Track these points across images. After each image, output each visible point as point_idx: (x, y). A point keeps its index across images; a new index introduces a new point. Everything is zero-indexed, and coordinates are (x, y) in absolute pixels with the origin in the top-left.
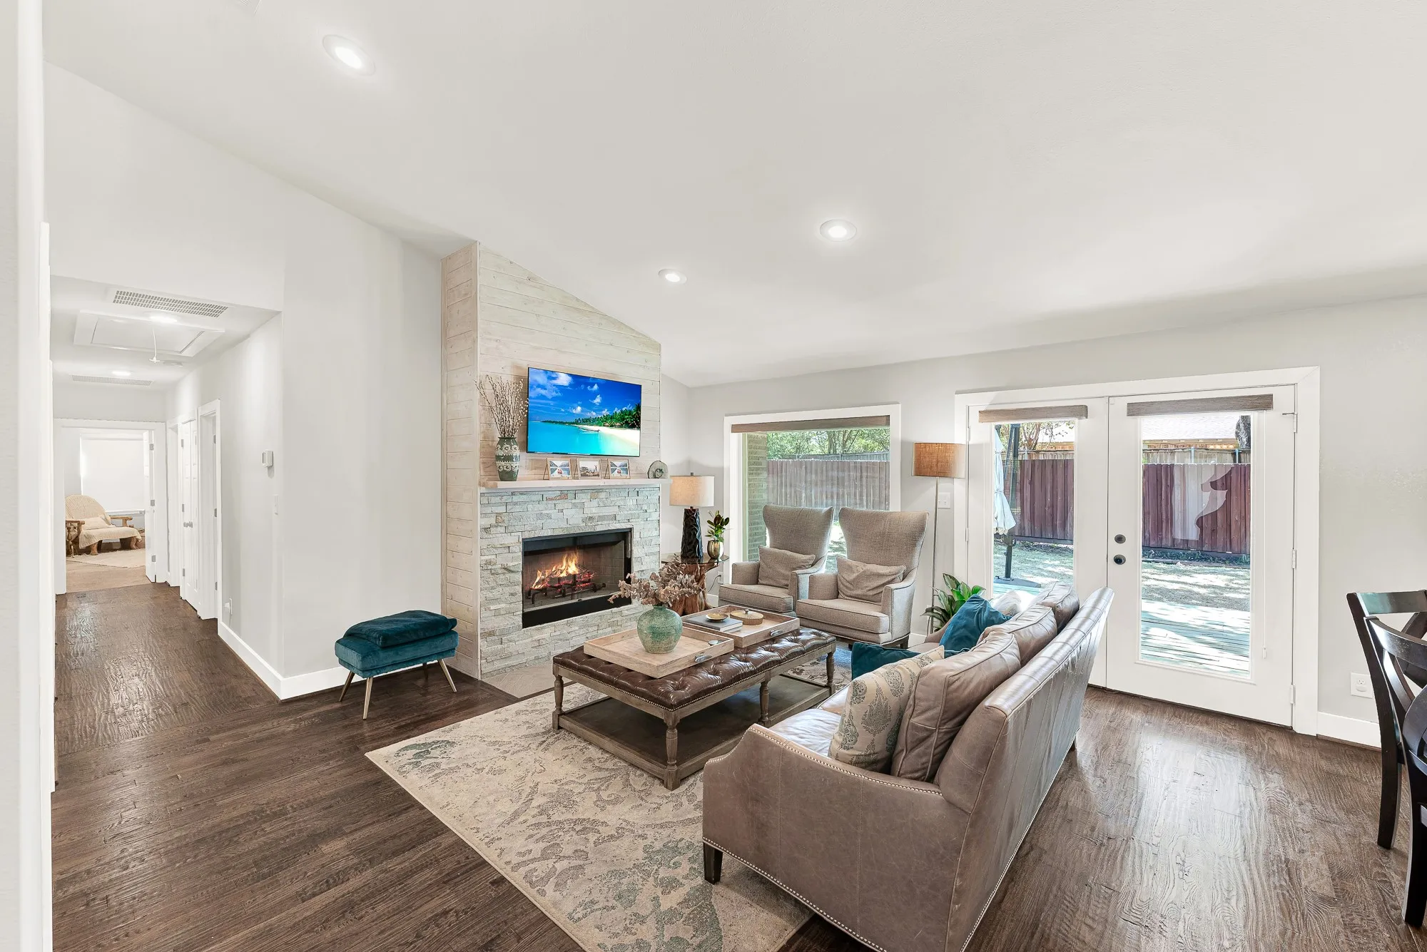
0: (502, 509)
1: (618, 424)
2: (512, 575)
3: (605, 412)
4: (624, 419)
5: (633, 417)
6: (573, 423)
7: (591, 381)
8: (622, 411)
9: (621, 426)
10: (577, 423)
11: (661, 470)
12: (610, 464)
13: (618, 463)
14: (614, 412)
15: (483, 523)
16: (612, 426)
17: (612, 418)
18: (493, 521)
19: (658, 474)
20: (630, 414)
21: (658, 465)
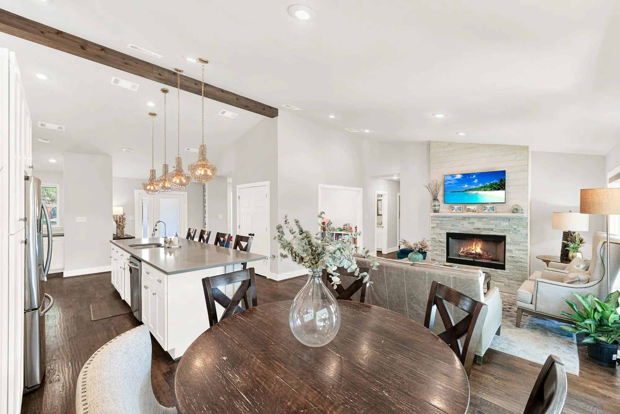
0: (439, 222)
1: (489, 189)
2: (442, 244)
3: (481, 185)
4: (492, 187)
5: (498, 185)
6: (464, 191)
7: (471, 174)
8: (491, 184)
9: (491, 190)
10: (466, 191)
11: (517, 209)
12: (483, 207)
13: (488, 206)
14: (486, 184)
15: (432, 226)
16: (485, 190)
17: (484, 187)
18: (435, 225)
19: (515, 211)
20: (496, 184)
21: (515, 207)
